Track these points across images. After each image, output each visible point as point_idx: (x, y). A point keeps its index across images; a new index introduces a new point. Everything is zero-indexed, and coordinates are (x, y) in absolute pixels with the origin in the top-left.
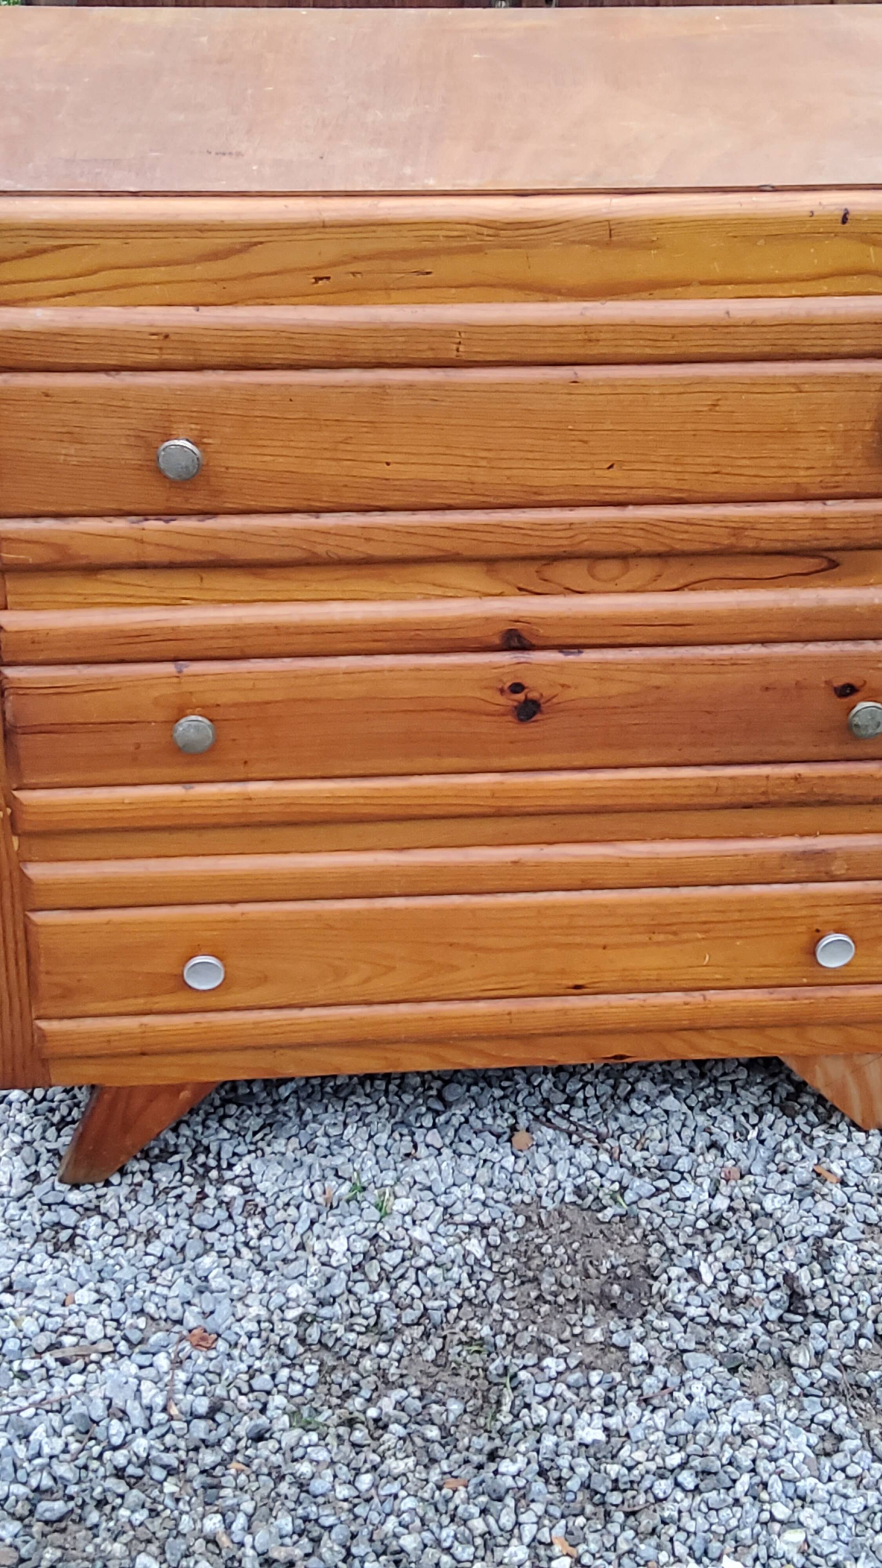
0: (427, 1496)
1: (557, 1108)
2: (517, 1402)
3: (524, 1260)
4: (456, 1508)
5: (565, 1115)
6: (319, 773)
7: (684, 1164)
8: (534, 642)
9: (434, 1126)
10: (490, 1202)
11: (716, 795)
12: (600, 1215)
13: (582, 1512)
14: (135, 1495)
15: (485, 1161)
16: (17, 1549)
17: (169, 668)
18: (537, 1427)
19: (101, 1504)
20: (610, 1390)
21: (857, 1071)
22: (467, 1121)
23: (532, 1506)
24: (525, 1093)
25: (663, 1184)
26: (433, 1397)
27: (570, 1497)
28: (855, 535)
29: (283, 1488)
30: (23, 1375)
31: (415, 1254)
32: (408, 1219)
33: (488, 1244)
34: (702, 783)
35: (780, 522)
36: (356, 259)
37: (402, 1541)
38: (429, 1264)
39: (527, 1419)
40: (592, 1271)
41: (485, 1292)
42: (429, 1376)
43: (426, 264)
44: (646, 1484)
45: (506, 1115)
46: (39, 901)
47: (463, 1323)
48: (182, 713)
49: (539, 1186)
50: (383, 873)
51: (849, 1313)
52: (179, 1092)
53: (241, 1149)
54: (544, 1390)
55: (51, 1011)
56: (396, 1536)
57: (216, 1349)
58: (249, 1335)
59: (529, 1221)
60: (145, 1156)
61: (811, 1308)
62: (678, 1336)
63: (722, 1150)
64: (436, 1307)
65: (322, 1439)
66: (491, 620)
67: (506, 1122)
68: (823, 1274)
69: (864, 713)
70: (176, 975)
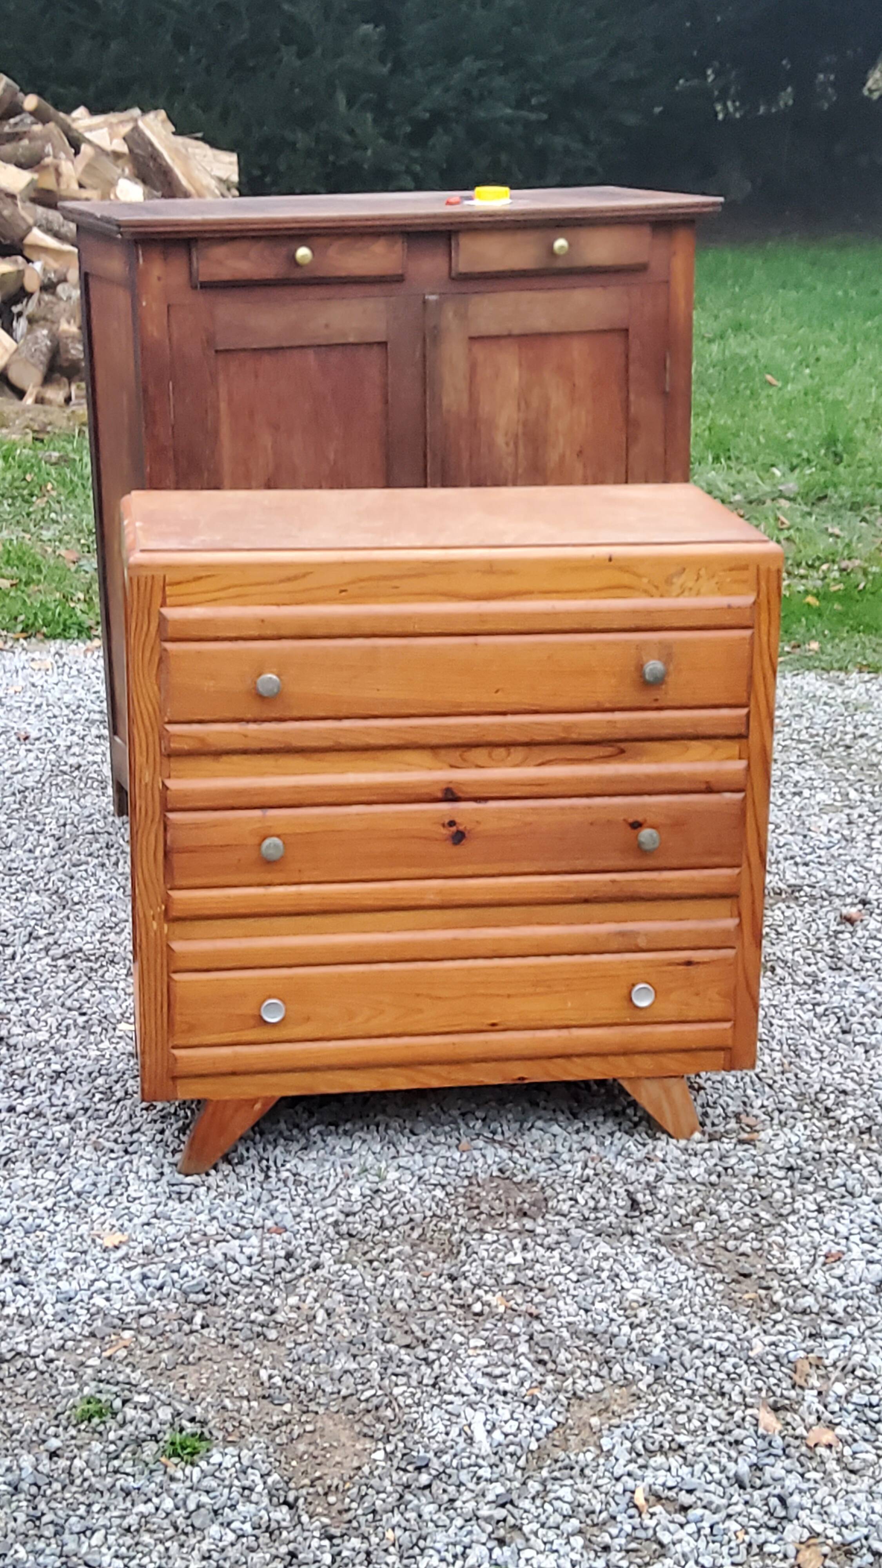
1: (485, 1134)
2: (470, 1251)
3: (469, 1199)
5: (490, 1138)
7: (565, 1156)
8: (460, 795)
9: (409, 1143)
10: (447, 1175)
11: (568, 892)
12: (515, 1180)
13: (511, 1289)
14: (245, 1290)
15: (442, 1157)
17: (258, 813)
19: (226, 1295)
20: (525, 1245)
21: (667, 1091)
22: (429, 1141)
25: (554, 1166)
28: (631, 731)
31: (402, 1196)
32: (397, 1182)
33: (447, 1192)
35: (591, 724)
38: (411, 1199)
40: (511, 1202)
43: (396, 583)
44: (549, 1279)
45: (453, 1138)
46: (179, 966)
47: (434, 1223)
48: (264, 839)
49: (476, 1168)
52: (253, 1104)
53: (289, 1158)
54: (485, 1246)
55: (180, 1042)
57: (285, 1236)
58: (305, 1229)
59: (471, 1184)
60: (230, 1162)
61: (644, 1209)
62: (565, 1223)
63: (589, 1150)
64: (418, 1217)
65: (354, 1267)
66: (436, 782)
67: (454, 1141)
68: (651, 1194)
69: (646, 835)
70: (255, 1016)
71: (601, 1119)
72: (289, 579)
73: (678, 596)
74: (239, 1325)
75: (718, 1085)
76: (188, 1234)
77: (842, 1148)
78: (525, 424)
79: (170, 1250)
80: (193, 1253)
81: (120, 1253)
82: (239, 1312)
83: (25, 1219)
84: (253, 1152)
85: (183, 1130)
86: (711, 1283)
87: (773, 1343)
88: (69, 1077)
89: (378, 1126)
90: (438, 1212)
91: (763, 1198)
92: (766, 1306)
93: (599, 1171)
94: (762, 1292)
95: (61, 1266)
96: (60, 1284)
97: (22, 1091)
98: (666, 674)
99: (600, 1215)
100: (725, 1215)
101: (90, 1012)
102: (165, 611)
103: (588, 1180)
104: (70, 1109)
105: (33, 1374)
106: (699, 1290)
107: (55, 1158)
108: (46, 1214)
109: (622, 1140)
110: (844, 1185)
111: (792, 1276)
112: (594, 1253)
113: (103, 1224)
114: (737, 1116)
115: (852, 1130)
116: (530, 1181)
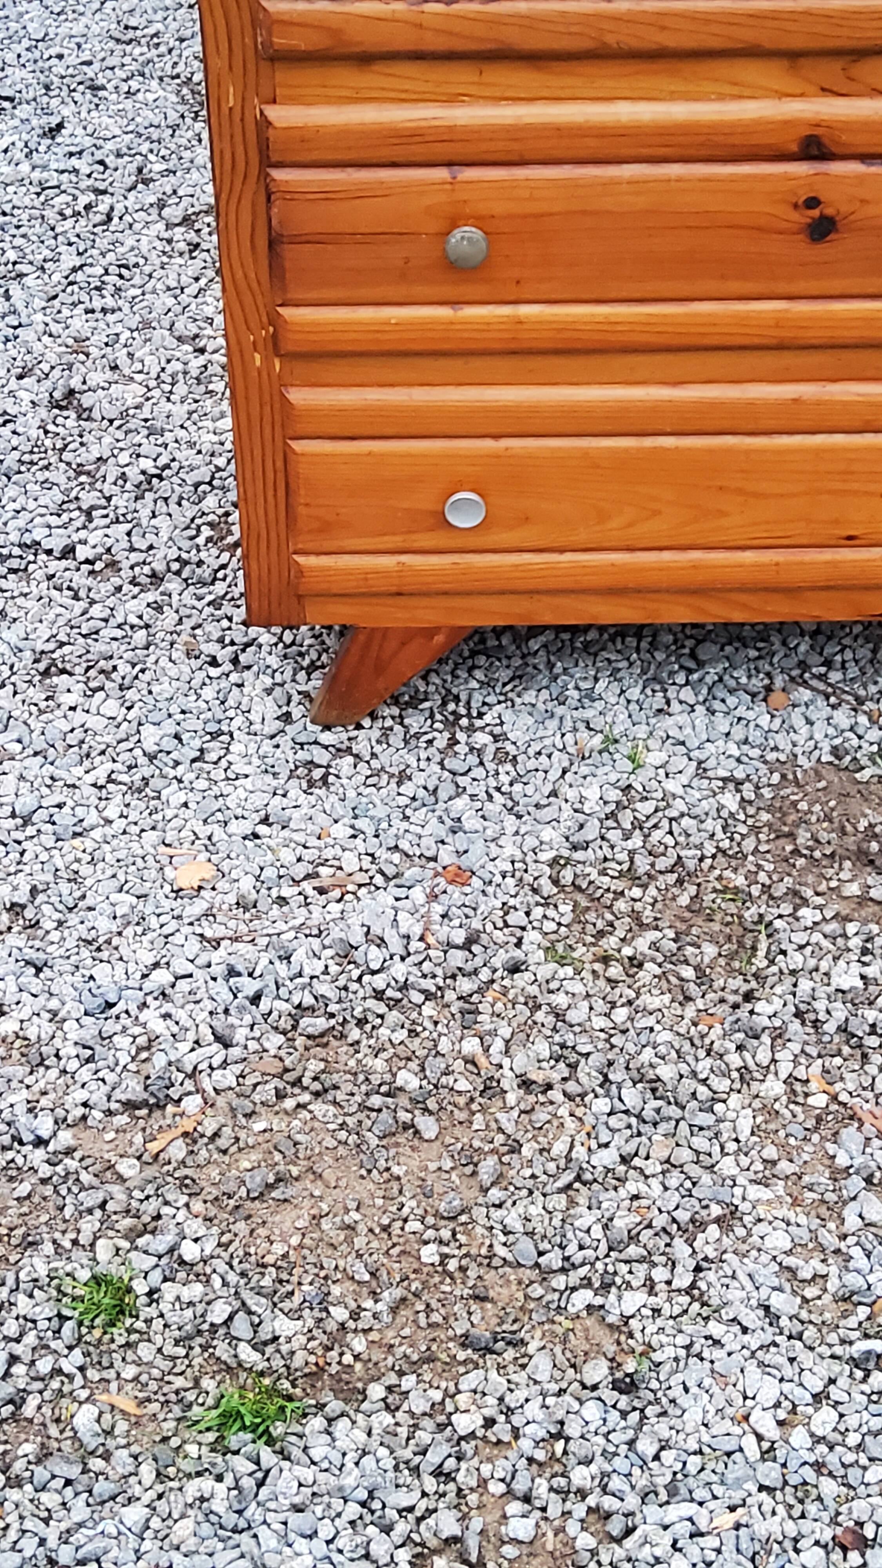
0: (682, 1031)
1: (814, 670)
2: (773, 948)
3: (778, 815)
4: (712, 1043)
5: (822, 677)
6: (593, 296)
8: (835, 150)
9: (687, 683)
10: (744, 759)
12: (857, 776)
13: (839, 1053)
14: (394, 1016)
15: (740, 719)
16: (281, 1059)
17: (442, 173)
18: (793, 972)
19: (361, 1023)
20: (867, 941)
22: (721, 680)
23: (788, 1044)
24: (782, 654)
26: (688, 939)
27: (826, 1038)
29: (540, 1016)
30: (282, 901)
31: (669, 806)
32: (661, 772)
33: (742, 798)
37: (658, 1071)
38: (682, 815)
39: (783, 965)
40: (849, 828)
41: (739, 844)
42: (684, 920)
45: (761, 676)
46: (301, 428)
47: (717, 872)
48: (454, 226)
49: (795, 745)
50: (656, 409)
52: (433, 636)
53: (491, 699)
54: (800, 938)
55: (310, 546)
56: (651, 1065)
58: (504, 875)
59: (784, 780)
60: (395, 703)
64: (691, 856)
65: (577, 974)
66: (792, 122)
67: (761, 684)
70: (436, 512)
74: (375, 1100)
80: (317, 915)
81: (202, 904)
82: (378, 1066)
83: (60, 806)
84: (435, 683)
88: (164, 487)
90: (726, 846)
95: (104, 924)
96: (96, 969)
97: (88, 513)
107: (124, 668)
108: (94, 798)
113: (181, 830)
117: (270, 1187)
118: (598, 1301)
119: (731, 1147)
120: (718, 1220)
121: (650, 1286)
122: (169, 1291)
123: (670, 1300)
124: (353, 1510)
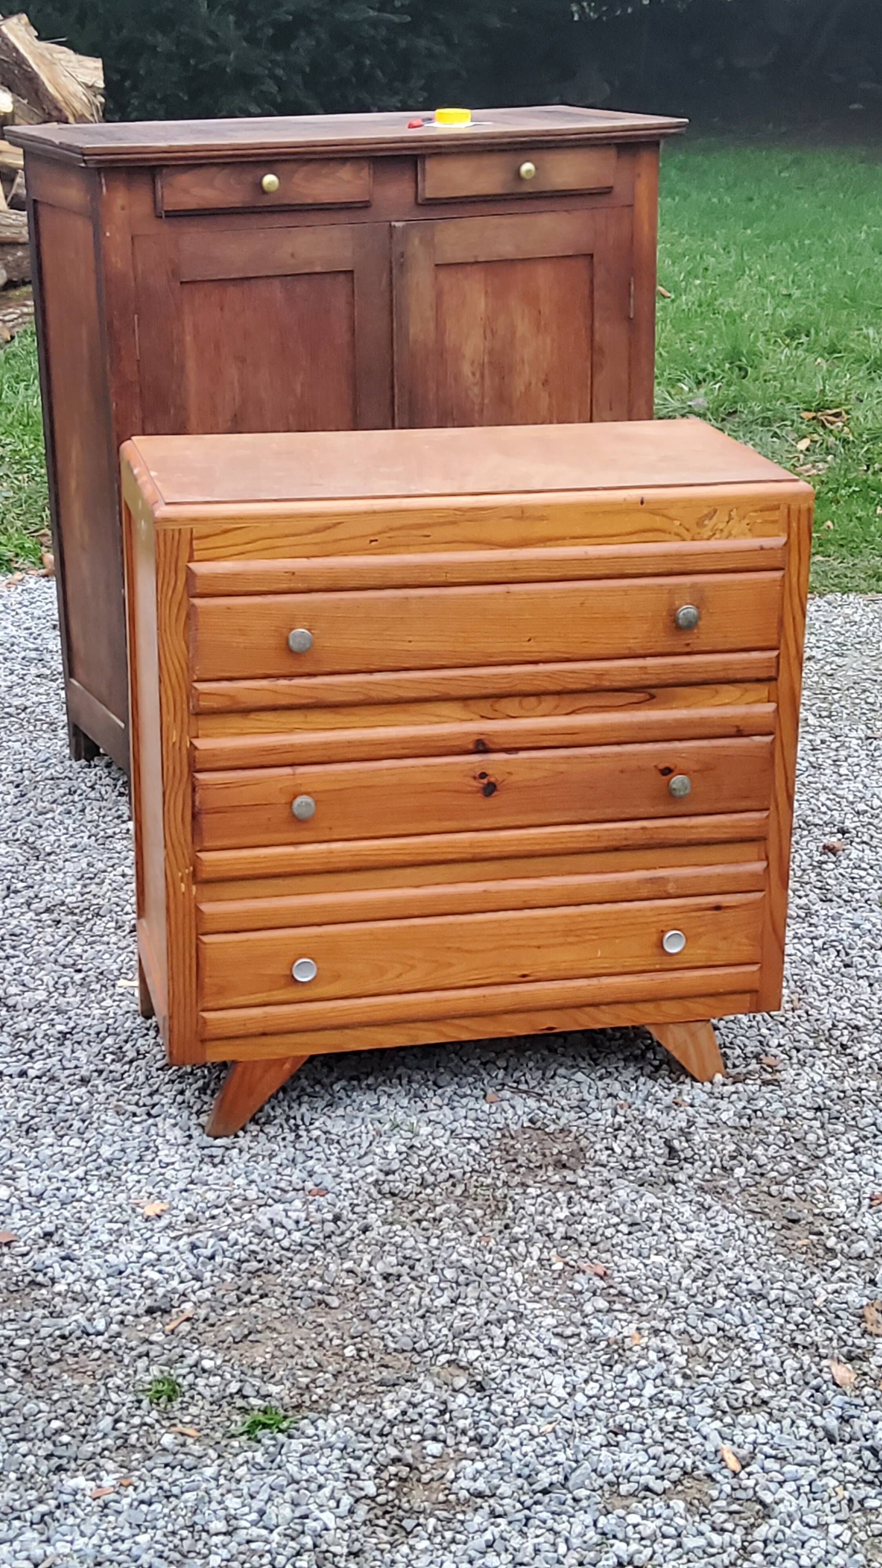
0: (472, 1245)
1: (510, 1084)
2: (516, 1207)
3: (504, 1152)
4: (491, 1248)
5: (515, 1087)
6: (371, 835)
7: (594, 1104)
8: (492, 746)
9: (435, 1096)
10: (479, 1128)
11: (598, 841)
12: (547, 1130)
13: (565, 1245)
14: (299, 1256)
15: (471, 1109)
16: (235, 1283)
17: (288, 770)
18: (530, 1215)
19: (279, 1262)
20: (570, 1198)
21: (693, 1035)
22: (455, 1093)
23: (535, 1244)
25: (583, 1114)
28: (663, 677)
29: (387, 1248)
32: (430, 1137)
33: (481, 1146)
34: (589, 834)
35: (622, 670)
36: (392, 529)
37: (463, 1263)
39: (524, 1213)
40: (547, 1153)
41: (484, 1166)
42: (460, 1201)
43: (427, 532)
44: (600, 1232)
45: (479, 1089)
46: (208, 928)
47: (475, 1179)
48: (295, 797)
49: (507, 1119)
51: (705, 1158)
52: (284, 1063)
54: (531, 1201)
55: (210, 1005)
56: (458, 1261)
57: (329, 1196)
58: (347, 1190)
59: (504, 1136)
60: (257, 1123)
61: (682, 1156)
62: (606, 1174)
63: (616, 1097)
64: (457, 1173)
65: (404, 1228)
66: (467, 734)
67: (478, 1093)
68: (687, 1141)
69: (677, 781)
70: (286, 976)
71: (621, 1064)
72: (317, 531)
73: (708, 539)
74: (298, 1294)
75: (731, 1025)
76: (229, 1200)
77: (864, 1085)
78: (491, 352)
79: (213, 1217)
80: (237, 1219)
81: (164, 1222)
82: (295, 1279)
83: (58, 1189)
84: (279, 1111)
85: (203, 1090)
86: (762, 1230)
87: (836, 1291)
88: (76, 1037)
89: (400, 1078)
90: (476, 1167)
91: (796, 1140)
92: (821, 1252)
93: (630, 1118)
94: (814, 1238)
95: (105, 1238)
96: (108, 1257)
97: (30, 1054)
98: (699, 618)
99: (640, 1164)
100: (763, 1160)
101: (85, 968)
102: (192, 565)
103: (619, 1129)
104: (84, 1072)
105: (97, 1354)
106: (751, 1237)
107: (77, 1124)
108: (79, 1184)
109: (646, 1085)
110: (874, 1124)
111: (841, 1220)
112: (641, 1205)
113: (139, 1192)
114: (757, 1056)
115: (870, 1067)
116: (562, 1131)
117: (246, 1336)
118: (454, 1356)
119: (513, 1288)
120: (514, 1318)
121: (482, 1348)
122: (201, 1382)
123: (494, 1352)
124: (337, 1453)
